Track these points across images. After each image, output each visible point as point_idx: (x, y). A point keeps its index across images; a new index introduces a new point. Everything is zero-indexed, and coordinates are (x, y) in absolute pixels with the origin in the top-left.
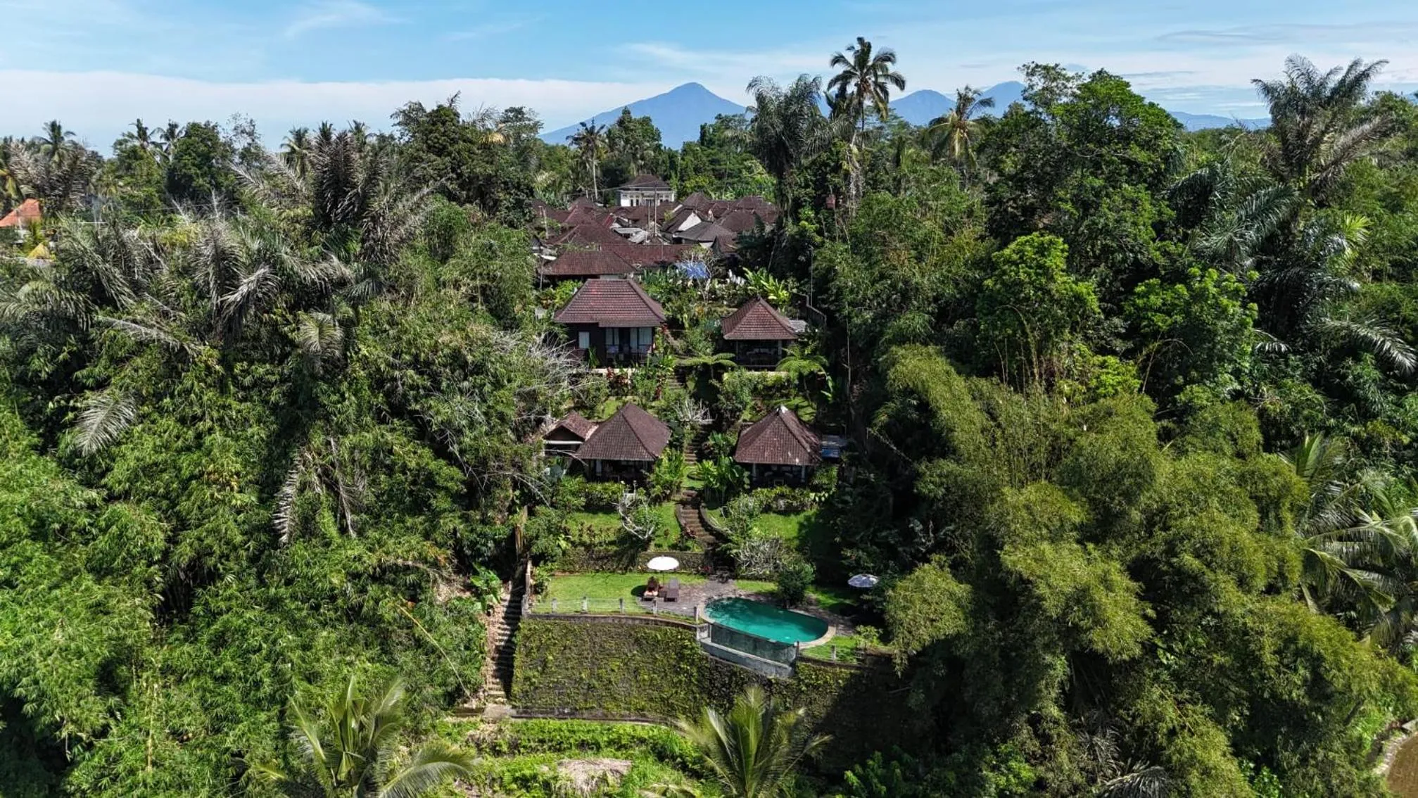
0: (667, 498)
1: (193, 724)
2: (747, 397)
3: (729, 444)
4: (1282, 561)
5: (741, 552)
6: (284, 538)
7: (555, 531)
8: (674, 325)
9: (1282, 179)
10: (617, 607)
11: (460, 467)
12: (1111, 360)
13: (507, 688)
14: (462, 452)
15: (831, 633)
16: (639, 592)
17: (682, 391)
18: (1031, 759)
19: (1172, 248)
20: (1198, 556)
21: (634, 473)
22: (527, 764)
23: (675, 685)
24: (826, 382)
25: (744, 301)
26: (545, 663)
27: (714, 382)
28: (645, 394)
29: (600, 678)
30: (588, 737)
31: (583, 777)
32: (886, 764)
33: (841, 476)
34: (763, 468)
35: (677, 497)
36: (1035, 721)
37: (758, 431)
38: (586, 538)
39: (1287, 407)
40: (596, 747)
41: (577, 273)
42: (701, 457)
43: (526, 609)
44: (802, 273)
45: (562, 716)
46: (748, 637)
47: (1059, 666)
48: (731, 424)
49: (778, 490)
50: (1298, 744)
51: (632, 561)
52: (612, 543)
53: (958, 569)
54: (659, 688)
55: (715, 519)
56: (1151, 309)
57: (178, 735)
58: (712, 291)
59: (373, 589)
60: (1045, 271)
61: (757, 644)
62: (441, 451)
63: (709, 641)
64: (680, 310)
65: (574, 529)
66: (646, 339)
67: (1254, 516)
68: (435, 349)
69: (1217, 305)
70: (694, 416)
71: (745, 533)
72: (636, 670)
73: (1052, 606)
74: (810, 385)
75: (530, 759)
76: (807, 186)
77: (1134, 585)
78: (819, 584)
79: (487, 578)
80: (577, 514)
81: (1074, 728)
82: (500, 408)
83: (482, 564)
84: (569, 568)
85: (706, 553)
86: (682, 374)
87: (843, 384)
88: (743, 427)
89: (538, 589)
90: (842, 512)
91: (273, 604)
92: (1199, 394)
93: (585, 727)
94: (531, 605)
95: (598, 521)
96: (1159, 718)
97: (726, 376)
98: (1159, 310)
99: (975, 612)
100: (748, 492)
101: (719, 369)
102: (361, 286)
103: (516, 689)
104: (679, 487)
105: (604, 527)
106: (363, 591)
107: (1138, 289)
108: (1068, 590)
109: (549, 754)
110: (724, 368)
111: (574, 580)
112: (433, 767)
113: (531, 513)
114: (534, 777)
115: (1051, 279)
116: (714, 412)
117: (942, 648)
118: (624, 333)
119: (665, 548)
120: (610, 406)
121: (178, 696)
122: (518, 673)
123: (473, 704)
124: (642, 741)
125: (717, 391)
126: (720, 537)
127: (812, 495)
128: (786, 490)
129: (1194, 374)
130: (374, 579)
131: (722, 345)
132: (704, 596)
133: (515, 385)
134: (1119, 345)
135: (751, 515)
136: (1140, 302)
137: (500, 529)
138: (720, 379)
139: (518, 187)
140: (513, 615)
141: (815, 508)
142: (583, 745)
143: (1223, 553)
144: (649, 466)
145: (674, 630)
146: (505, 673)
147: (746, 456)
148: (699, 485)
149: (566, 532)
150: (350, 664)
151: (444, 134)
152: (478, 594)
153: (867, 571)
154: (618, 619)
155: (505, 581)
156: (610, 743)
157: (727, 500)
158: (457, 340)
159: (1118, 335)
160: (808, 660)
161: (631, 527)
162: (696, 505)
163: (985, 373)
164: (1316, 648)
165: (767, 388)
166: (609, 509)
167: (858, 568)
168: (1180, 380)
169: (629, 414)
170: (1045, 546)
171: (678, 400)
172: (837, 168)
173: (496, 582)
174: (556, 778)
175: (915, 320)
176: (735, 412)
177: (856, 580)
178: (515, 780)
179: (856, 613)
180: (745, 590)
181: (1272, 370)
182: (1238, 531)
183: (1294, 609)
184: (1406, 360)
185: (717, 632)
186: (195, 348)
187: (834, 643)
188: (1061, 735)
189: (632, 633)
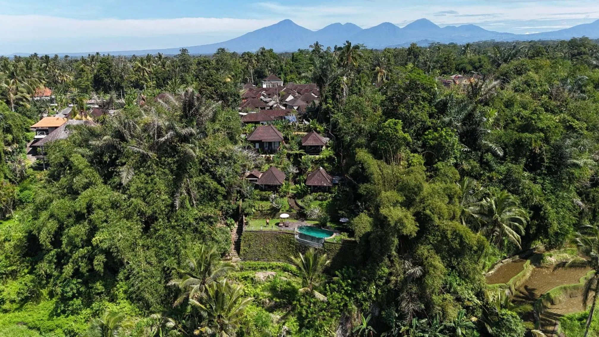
0: (285, 196)
1: (154, 260)
2: (310, 164)
3: (304, 179)
4: (454, 212)
5: (308, 212)
6: (177, 208)
7: (251, 206)
8: (286, 139)
9: (471, 99)
10: (271, 229)
11: (225, 187)
12: (416, 155)
13: (238, 253)
14: (225, 183)
15: (335, 235)
16: (277, 224)
17: (289, 162)
18: (389, 267)
19: (434, 121)
20: (430, 211)
21: (274, 188)
22: (246, 274)
23: (288, 251)
24: (335, 159)
25: (309, 130)
26: (250, 245)
27: (299, 159)
28: (277, 163)
29: (266, 249)
30: (263, 266)
31: (263, 276)
32: (348, 269)
33: (339, 189)
34: (315, 187)
35: (288, 196)
36: (389, 257)
37: (313, 175)
38: (260, 209)
39: (470, 168)
40: (266, 269)
41: (252, 121)
42: (295, 183)
43: (244, 229)
45: (255, 260)
46: (310, 236)
47: (396, 241)
48: (305, 172)
49: (319, 193)
50: (457, 259)
51: (275, 215)
52: (268, 210)
53: (370, 215)
54: (284, 252)
55: (299, 202)
56: (429, 139)
57: (149, 263)
58: (298, 127)
59: (201, 223)
60: (397, 131)
61: (313, 238)
62: (219, 183)
63: (298, 238)
64: (288, 134)
65: (257, 206)
66: (277, 145)
67: (447, 200)
68: (217, 153)
69: (446, 138)
70: (293, 170)
71: (309, 206)
72: (277, 247)
73: (392, 224)
74: (330, 160)
75: (247, 272)
76: (330, 92)
77: (413, 218)
78: (331, 222)
79: (230, 221)
80: (257, 201)
81: (401, 258)
82: (236, 170)
83: (229, 216)
84: (255, 217)
85: (297, 213)
86: (289, 156)
87: (340, 160)
88: (309, 174)
89: (247, 224)
90: (338, 200)
91: (173, 227)
93: (262, 263)
94: (245, 228)
95: (264, 203)
96: (423, 254)
97: (303, 157)
98: (431, 139)
100: (310, 194)
101: (301, 155)
102: (199, 136)
103: (241, 253)
104: (288, 193)
105: (266, 205)
106: (198, 223)
107: (426, 133)
108: (396, 219)
109: (252, 271)
110: (302, 155)
111: (257, 221)
112: (226, 268)
113: (243, 201)
114: (248, 277)
115: (398, 132)
116: (299, 169)
118: (270, 143)
119: (285, 211)
120: (266, 167)
121: (148, 253)
122: (242, 248)
123: (229, 258)
124: (279, 267)
125: (300, 162)
126: (301, 208)
127: (330, 195)
128: (322, 193)
129: (440, 158)
130: (201, 220)
131: (301, 147)
132: (297, 226)
133: (240, 162)
134: (419, 150)
135: (311, 201)
136: (426, 137)
137: (234, 206)
138: (301, 158)
139: (235, 95)
140: (240, 231)
141: (331, 199)
142: (262, 268)
143: (437, 210)
144: (279, 186)
145: (288, 235)
146: (238, 248)
147: (309, 183)
148: (295, 192)
149: (254, 206)
150: (195, 244)
151: (212, 80)
152: (228, 225)
153: (345, 217)
154: (271, 232)
155: (236, 222)
156: (270, 267)
157: (304, 196)
158: (223, 150)
159: (419, 147)
160: (327, 242)
161: (274, 205)
162: (294, 199)
164: (461, 233)
165: (316, 161)
166: (267, 199)
167: (343, 216)
168: (437, 160)
169: (273, 170)
170: (392, 208)
171: (288, 165)
172: (339, 87)
173: (233, 222)
174: (255, 277)
175: (362, 140)
176: (306, 169)
177: (342, 220)
178: (243, 278)
179: (342, 229)
180: (309, 223)
181: (466, 156)
182: (442, 204)
183: (456, 224)
184: (501, 153)
185: (301, 235)
186: (151, 154)
187: (335, 238)
188: (397, 260)
189: (276, 236)
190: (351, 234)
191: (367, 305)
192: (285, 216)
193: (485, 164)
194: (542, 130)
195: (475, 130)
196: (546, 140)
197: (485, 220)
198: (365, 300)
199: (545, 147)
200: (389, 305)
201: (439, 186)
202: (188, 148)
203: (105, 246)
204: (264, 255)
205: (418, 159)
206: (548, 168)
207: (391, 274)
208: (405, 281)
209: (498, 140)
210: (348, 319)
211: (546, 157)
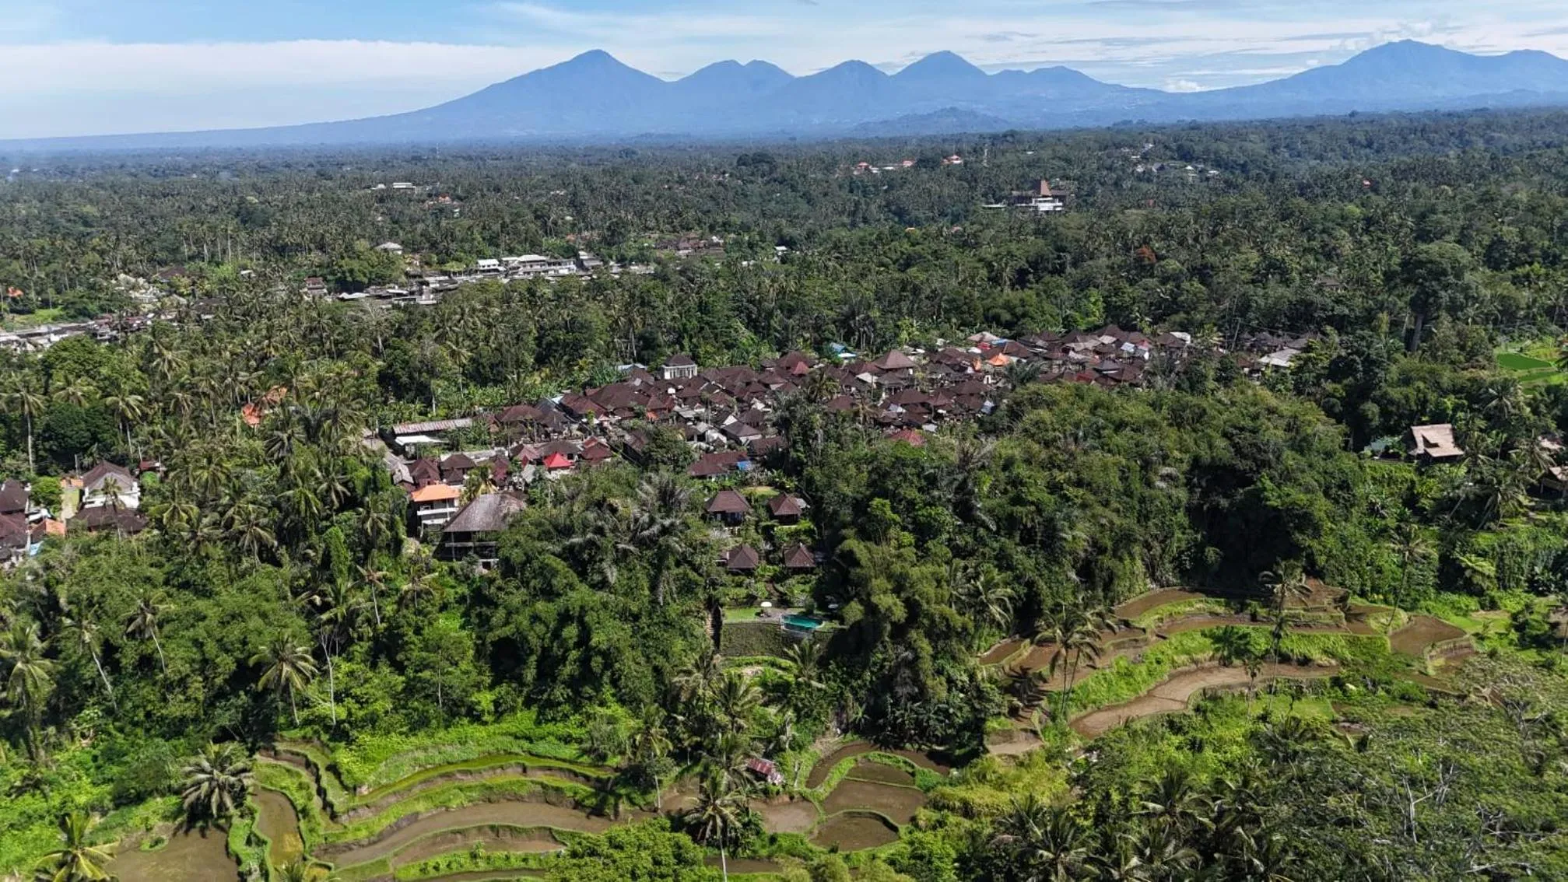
0: (761, 580)
1: (642, 660)
2: (785, 537)
3: (780, 558)
4: (942, 595)
5: (791, 598)
7: (725, 595)
10: (753, 620)
12: (906, 534)
13: (718, 649)
15: (824, 623)
16: (758, 614)
17: (758, 536)
18: (882, 653)
20: (919, 596)
21: (749, 573)
23: (774, 644)
24: (816, 532)
26: (730, 639)
27: (771, 532)
28: (744, 537)
29: (749, 643)
30: (748, 661)
31: (750, 672)
32: (842, 657)
33: (822, 569)
34: (795, 567)
35: (765, 580)
36: (883, 642)
37: (792, 553)
38: (735, 596)
40: (752, 664)
41: (698, 474)
42: (771, 563)
43: (720, 621)
44: (799, 474)
45: (738, 656)
46: (798, 626)
47: (889, 627)
48: (780, 549)
49: (801, 576)
51: (753, 604)
52: (745, 598)
53: (861, 602)
54: (769, 645)
55: (780, 587)
57: (638, 663)
60: (884, 511)
61: (801, 628)
63: (785, 628)
65: (731, 593)
66: (742, 515)
67: (935, 584)
70: (765, 546)
71: (791, 591)
72: (761, 640)
73: (883, 610)
74: (809, 532)
75: (732, 669)
76: (799, 435)
77: (903, 604)
78: (819, 608)
80: (730, 588)
81: (893, 643)
84: (733, 607)
85: (779, 600)
86: (758, 528)
87: (823, 534)
88: (784, 550)
89: (723, 615)
90: (824, 582)
92: (930, 544)
93: (746, 659)
94: (722, 620)
95: (737, 590)
96: (913, 638)
97: (776, 529)
99: (866, 614)
100: (791, 577)
101: (772, 527)
103: (721, 648)
104: (765, 576)
105: (741, 592)
108: (886, 606)
109: (737, 668)
110: (775, 526)
111: (735, 612)
115: (886, 514)
116: (773, 545)
117: (857, 624)
118: (734, 514)
119: (764, 599)
122: (722, 643)
124: (765, 661)
125: (773, 536)
126: (783, 593)
127: (813, 577)
128: (804, 575)
129: (932, 536)
131: (771, 515)
132: (781, 614)
134: (910, 528)
135: (793, 585)
138: (773, 530)
140: (714, 624)
141: (815, 581)
142: (748, 664)
143: (925, 595)
144: (753, 568)
145: (773, 626)
146: (717, 643)
147: (789, 564)
148: (773, 575)
149: (729, 595)
153: (834, 603)
154: (754, 623)
156: (756, 662)
157: (783, 580)
159: (909, 525)
160: (818, 631)
161: (751, 592)
162: (773, 583)
163: (869, 539)
164: (948, 616)
165: (792, 534)
166: (741, 585)
167: (831, 602)
168: (928, 538)
169: (745, 550)
170: (882, 596)
171: (758, 539)
172: (812, 430)
174: (742, 673)
176: (781, 544)
177: (831, 606)
179: (831, 616)
180: (795, 612)
181: (960, 530)
182: (930, 589)
183: (944, 607)
184: (994, 528)
185: (787, 626)
186: (632, 548)
187: (825, 626)
188: (890, 646)
189: (760, 628)
190: (842, 621)
191: (862, 693)
192: (766, 604)
193: (979, 540)
194: (1032, 503)
195: (968, 501)
196: (1039, 511)
197: (973, 601)
198: (860, 687)
199: (1038, 519)
200: (884, 692)
201: (929, 569)
202: (673, 541)
203: (604, 647)
204: (746, 649)
205: (908, 538)
206: (1042, 542)
207: (884, 660)
208: (898, 666)
209: (990, 512)
210: (843, 708)
211: (1039, 529)
